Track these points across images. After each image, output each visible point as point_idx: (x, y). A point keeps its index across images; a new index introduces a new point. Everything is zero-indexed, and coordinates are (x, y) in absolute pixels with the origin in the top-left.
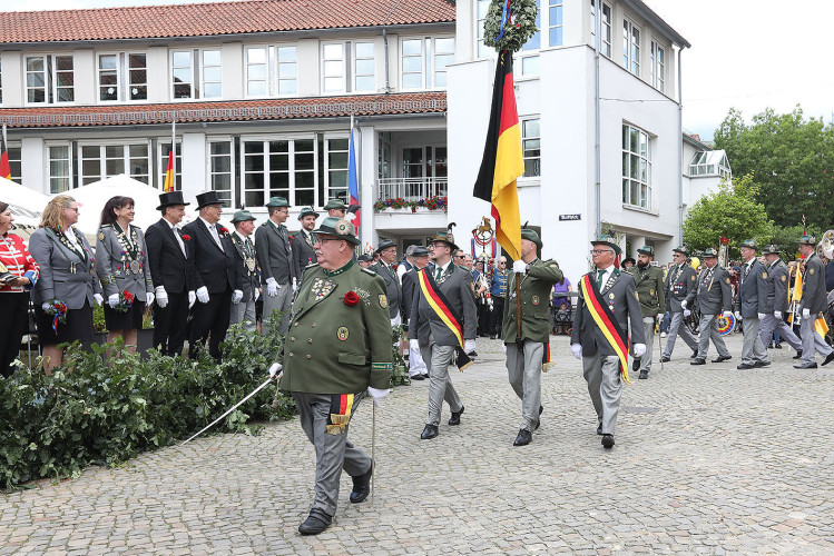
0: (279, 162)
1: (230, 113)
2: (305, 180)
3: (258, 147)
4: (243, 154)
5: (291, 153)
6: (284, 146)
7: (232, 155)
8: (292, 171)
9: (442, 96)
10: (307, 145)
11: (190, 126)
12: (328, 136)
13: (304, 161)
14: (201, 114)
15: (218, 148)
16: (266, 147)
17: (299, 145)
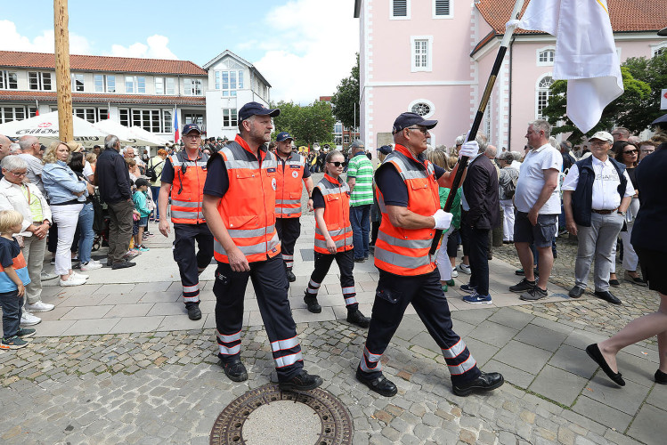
0: (146, 118)
1: (128, 100)
2: (156, 124)
3: (139, 112)
4: (132, 115)
5: (151, 115)
6: (148, 112)
7: (128, 114)
8: (151, 121)
9: (204, 99)
10: (157, 112)
11: (114, 104)
12: (164, 110)
13: (156, 118)
14: (117, 100)
15: (122, 112)
16: (141, 112)
17: (153, 112)
